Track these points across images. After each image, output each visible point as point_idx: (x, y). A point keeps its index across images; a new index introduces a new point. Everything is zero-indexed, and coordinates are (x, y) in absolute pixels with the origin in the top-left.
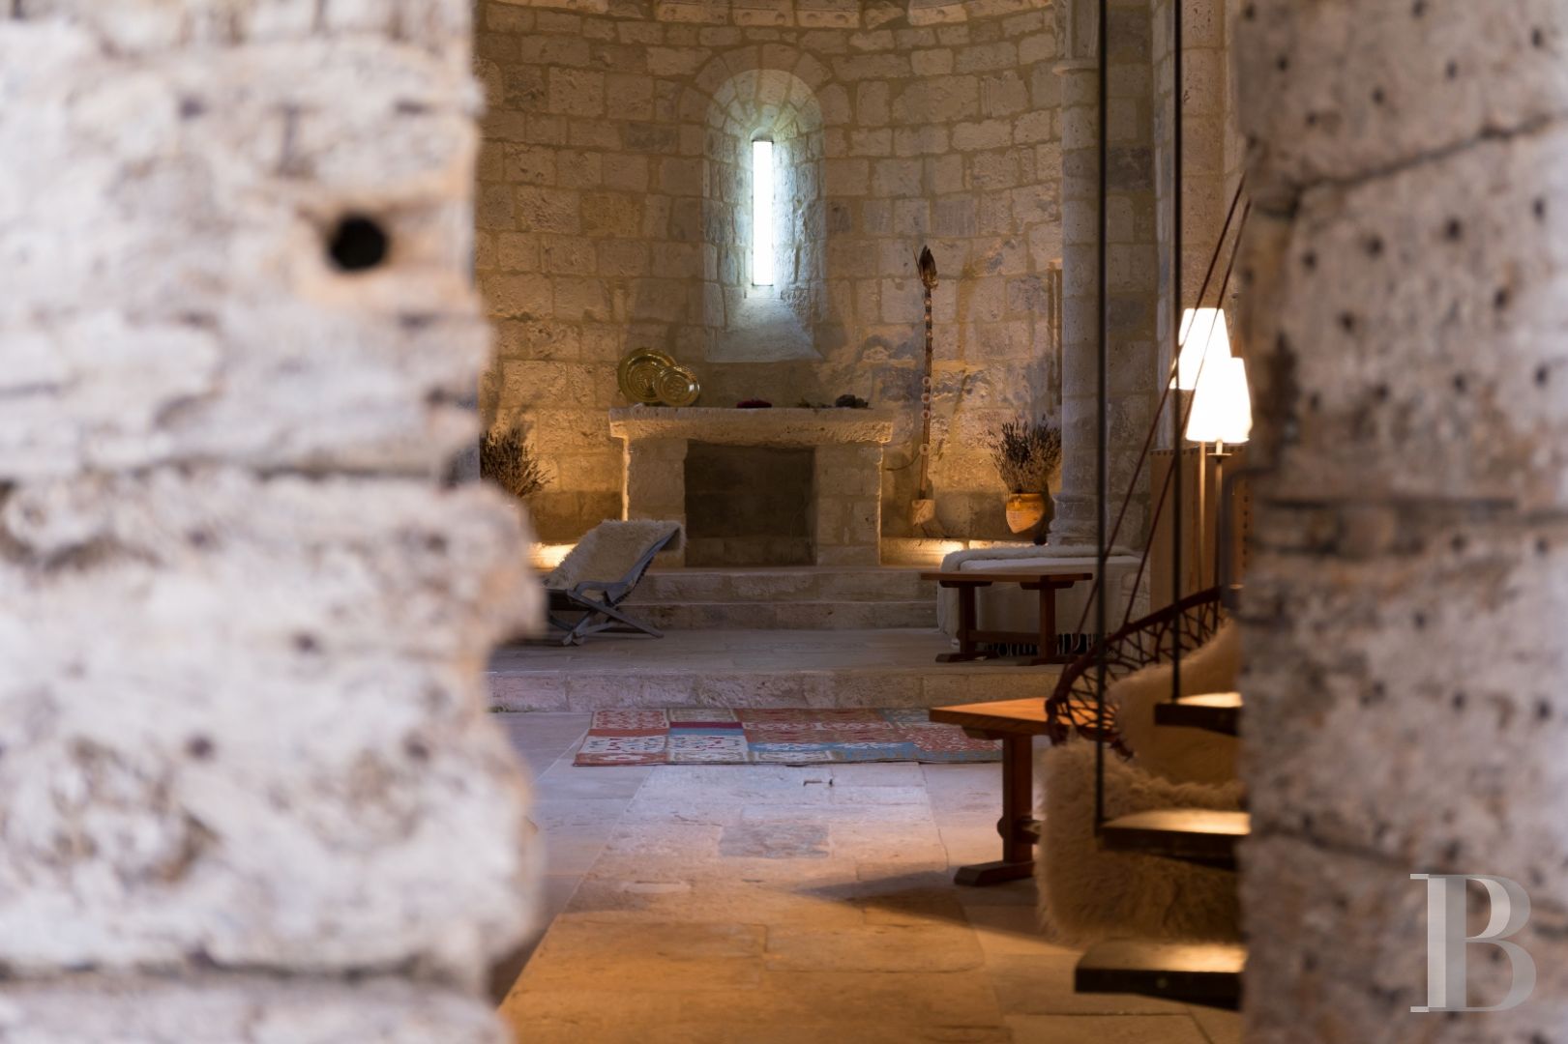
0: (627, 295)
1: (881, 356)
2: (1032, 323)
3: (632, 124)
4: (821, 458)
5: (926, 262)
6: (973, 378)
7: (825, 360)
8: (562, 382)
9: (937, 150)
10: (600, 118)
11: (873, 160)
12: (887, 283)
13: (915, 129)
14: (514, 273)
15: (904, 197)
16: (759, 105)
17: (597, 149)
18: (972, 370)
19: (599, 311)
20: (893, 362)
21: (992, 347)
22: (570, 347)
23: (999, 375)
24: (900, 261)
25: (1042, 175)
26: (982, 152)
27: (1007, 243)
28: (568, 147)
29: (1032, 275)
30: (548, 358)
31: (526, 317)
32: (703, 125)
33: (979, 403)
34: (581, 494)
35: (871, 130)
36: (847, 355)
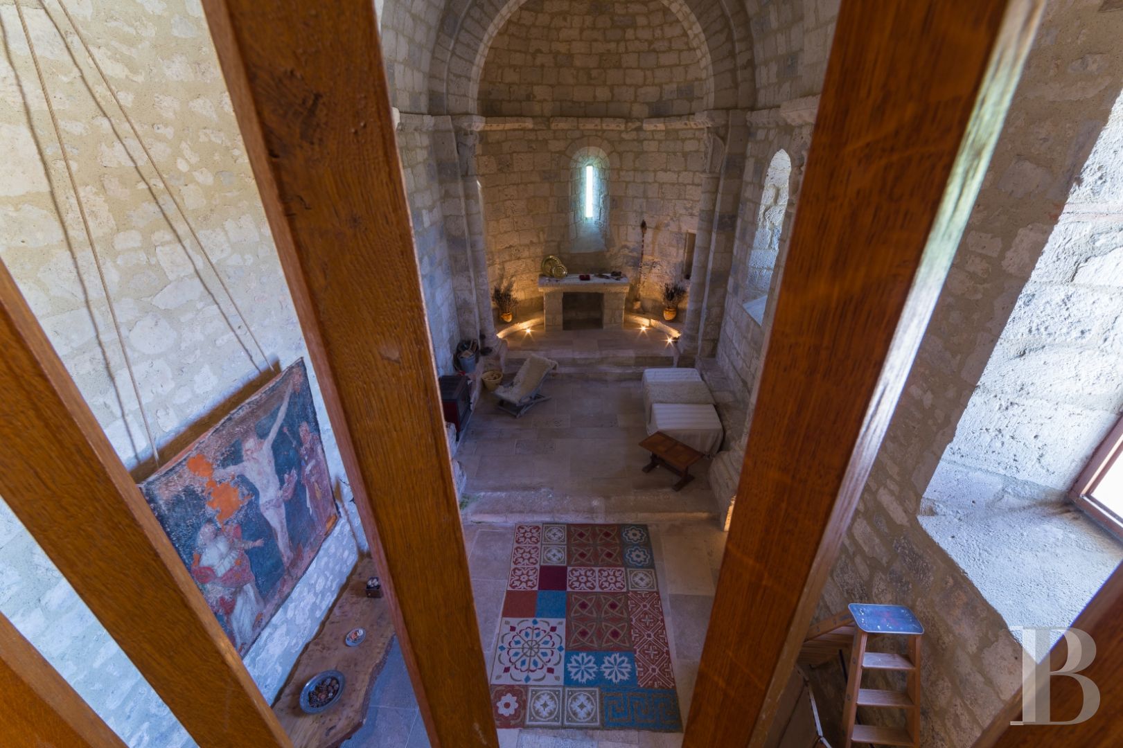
0: (544, 233)
1: (626, 251)
2: (678, 250)
3: (544, 172)
4: (605, 297)
5: (643, 225)
6: (656, 263)
7: (608, 251)
8: (524, 265)
9: (650, 181)
10: (532, 171)
11: (628, 183)
12: (629, 227)
13: (642, 172)
14: (506, 232)
15: (636, 197)
16: (588, 156)
17: (531, 183)
18: (656, 260)
19: (535, 240)
20: (630, 254)
21: (663, 254)
22: (526, 254)
23: (665, 264)
24: (634, 220)
25: (687, 197)
26: (666, 183)
27: (672, 219)
28: (521, 183)
29: (679, 233)
30: (519, 259)
31: (511, 246)
32: (568, 169)
33: (657, 271)
34: (532, 299)
35: (627, 171)
36: (615, 250)
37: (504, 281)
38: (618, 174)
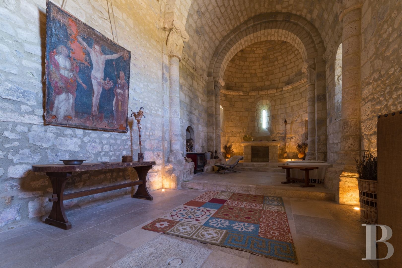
0: (245, 129)
1: (279, 135)
2: (302, 128)
3: (246, 108)
4: (270, 148)
5: (286, 121)
6: (293, 137)
7: (271, 136)
8: (237, 139)
9: (287, 106)
10: (242, 108)
11: (278, 109)
12: (280, 125)
13: (284, 104)
14: (231, 126)
15: (282, 114)
16: (263, 105)
17: (242, 111)
18: (293, 136)
19: (242, 131)
20: (281, 135)
21: (295, 132)
22: (238, 135)
23: (297, 136)
24: (282, 122)
25: (304, 107)
26: (294, 106)
27: (298, 118)
28: (238, 111)
29: (303, 122)
30: (235, 137)
31: (232, 132)
32: (255, 108)
33: (294, 140)
34: (239, 153)
35: (278, 105)
36: (274, 135)
37: (229, 143)
38: (274, 107)
